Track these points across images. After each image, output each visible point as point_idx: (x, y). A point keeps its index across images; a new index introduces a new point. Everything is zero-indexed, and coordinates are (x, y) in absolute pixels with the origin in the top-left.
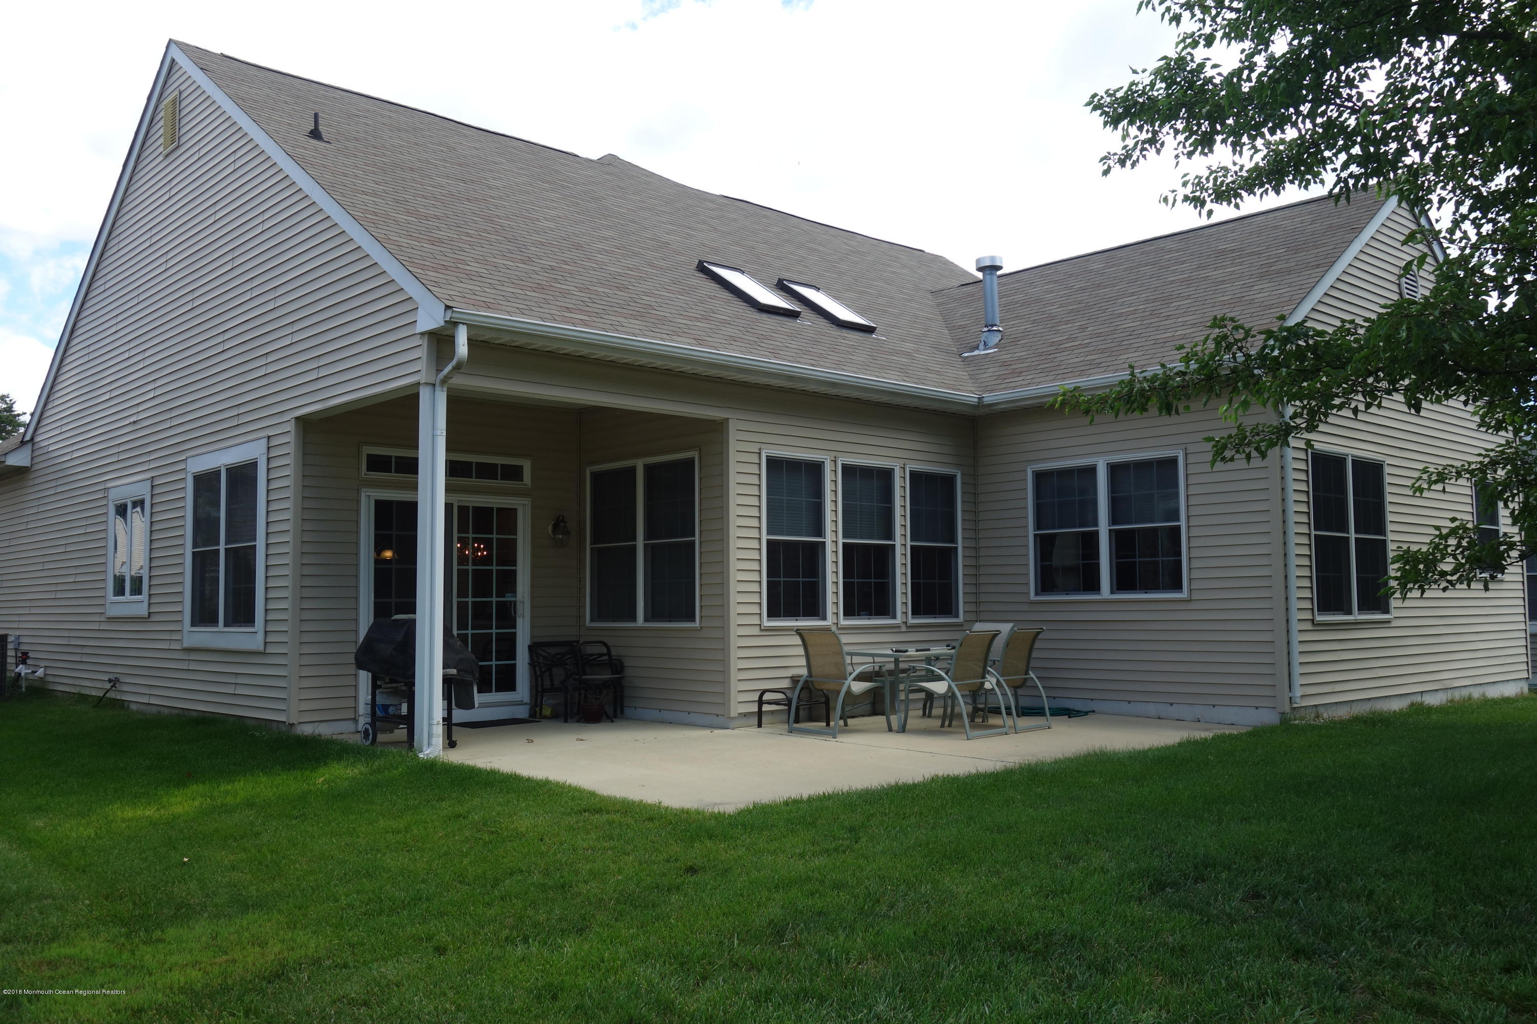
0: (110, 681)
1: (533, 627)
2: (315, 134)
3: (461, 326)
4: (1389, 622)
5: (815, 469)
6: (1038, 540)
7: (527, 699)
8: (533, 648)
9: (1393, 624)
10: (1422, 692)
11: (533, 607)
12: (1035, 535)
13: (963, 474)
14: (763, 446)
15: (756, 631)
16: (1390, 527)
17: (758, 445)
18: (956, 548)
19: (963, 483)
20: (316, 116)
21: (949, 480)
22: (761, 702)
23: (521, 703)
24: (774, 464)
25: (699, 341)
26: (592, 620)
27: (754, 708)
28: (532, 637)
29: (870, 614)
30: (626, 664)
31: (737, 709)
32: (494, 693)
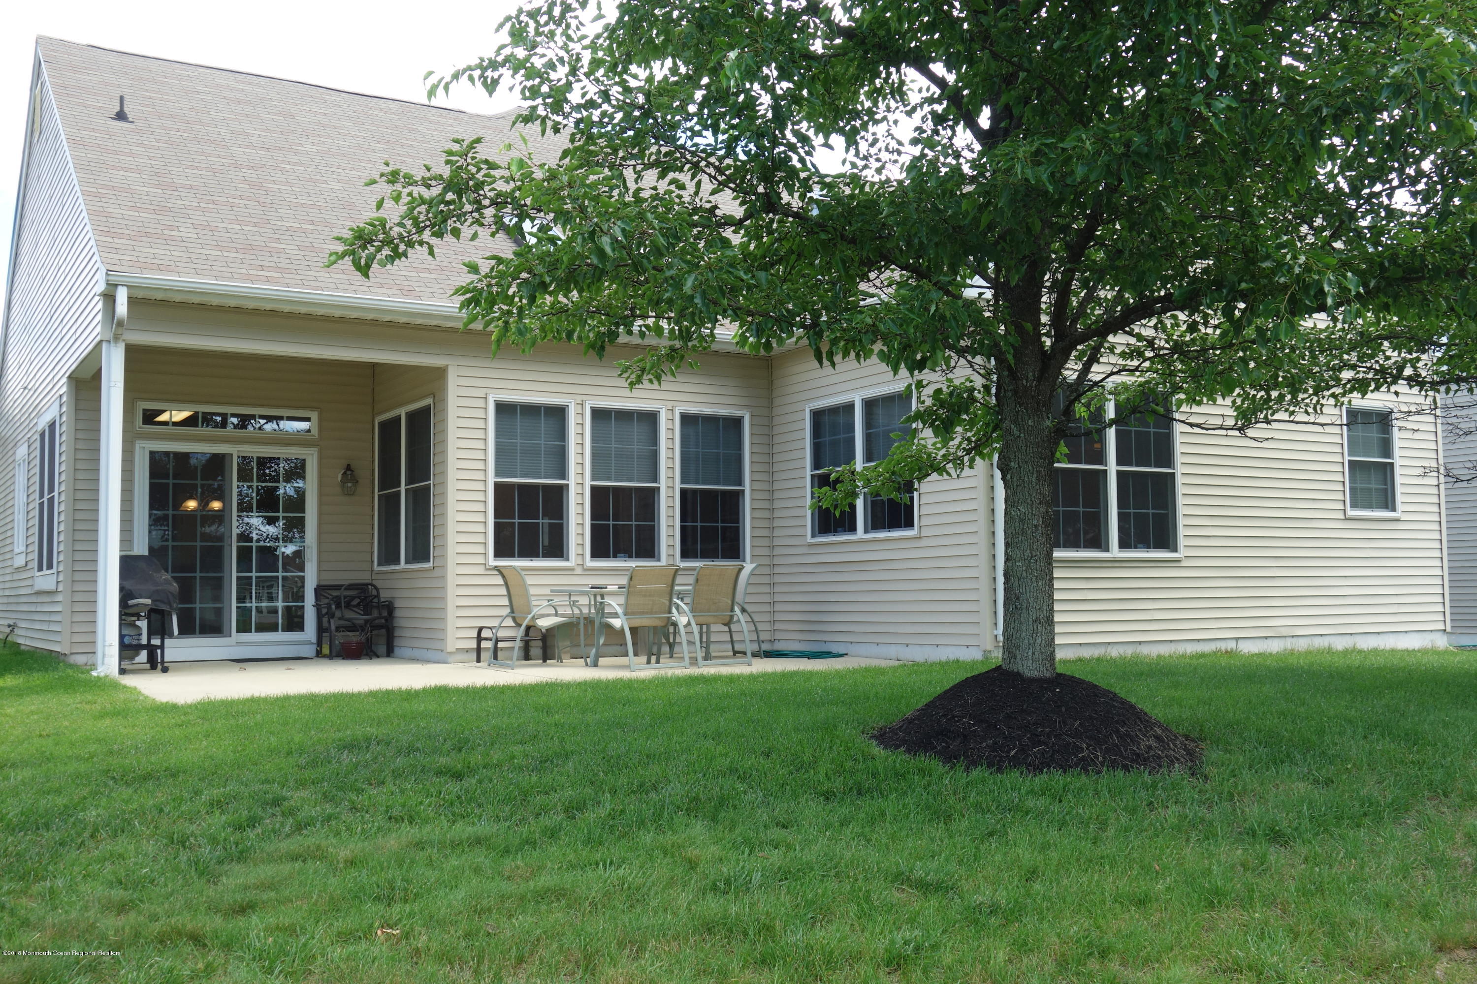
0: (9, 626)
1: (319, 571)
2: (121, 116)
3: (120, 288)
4: (1179, 561)
5: (558, 413)
6: (816, 479)
7: (314, 639)
8: (320, 591)
9: (1183, 564)
10: (1237, 639)
11: (320, 552)
12: (813, 476)
13: (752, 416)
14: (489, 391)
15: (480, 570)
16: (1179, 459)
17: (485, 390)
18: (743, 491)
19: (752, 425)
20: (122, 99)
21: (737, 422)
22: (479, 639)
23: (309, 643)
24: (503, 409)
25: (403, 291)
26: (379, 565)
27: (474, 645)
28: (319, 580)
29: (630, 557)
30: (396, 605)
31: (452, 644)
32: (280, 632)
